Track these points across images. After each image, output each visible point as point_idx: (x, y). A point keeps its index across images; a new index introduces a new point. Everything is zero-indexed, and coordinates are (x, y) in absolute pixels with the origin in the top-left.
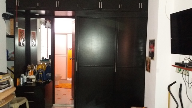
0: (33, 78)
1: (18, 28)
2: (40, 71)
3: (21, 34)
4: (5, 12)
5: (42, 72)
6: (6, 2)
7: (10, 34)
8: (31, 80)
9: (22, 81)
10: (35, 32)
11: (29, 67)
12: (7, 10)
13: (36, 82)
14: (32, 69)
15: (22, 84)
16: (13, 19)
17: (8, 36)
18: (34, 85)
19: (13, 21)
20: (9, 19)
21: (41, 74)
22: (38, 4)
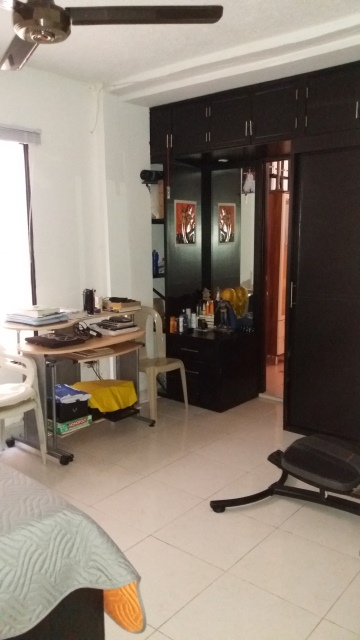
0: (210, 319)
1: (176, 201)
2: (223, 305)
3: (184, 214)
4: (148, 166)
5: (226, 307)
6: (151, 143)
7: (157, 217)
8: (206, 325)
9: (181, 324)
10: (234, 205)
11: (206, 293)
12: (154, 160)
13: (214, 331)
14: (212, 297)
15: (181, 330)
16: (162, 181)
17: (154, 221)
18: (211, 337)
19: (162, 186)
20: (155, 182)
21: (225, 311)
22: (208, 137)
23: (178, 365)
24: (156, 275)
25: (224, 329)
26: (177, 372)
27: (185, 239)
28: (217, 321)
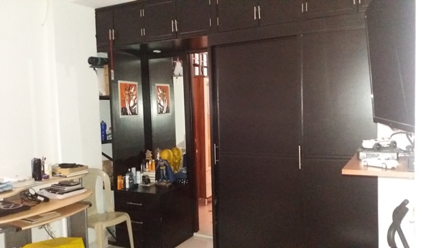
0: (152, 175)
1: (119, 82)
2: (162, 163)
3: (127, 92)
4: (95, 54)
5: (165, 165)
6: (97, 36)
7: (104, 94)
8: (149, 180)
9: (127, 181)
11: (149, 154)
12: (99, 50)
13: (156, 186)
14: (154, 157)
15: (127, 186)
16: (107, 66)
17: (102, 98)
18: (153, 191)
19: (107, 69)
20: (101, 66)
21: (164, 168)
22: (143, 32)
23: (125, 217)
24: (104, 141)
25: (164, 183)
26: (124, 224)
27: (129, 111)
28: (158, 177)
